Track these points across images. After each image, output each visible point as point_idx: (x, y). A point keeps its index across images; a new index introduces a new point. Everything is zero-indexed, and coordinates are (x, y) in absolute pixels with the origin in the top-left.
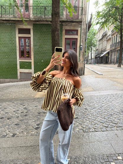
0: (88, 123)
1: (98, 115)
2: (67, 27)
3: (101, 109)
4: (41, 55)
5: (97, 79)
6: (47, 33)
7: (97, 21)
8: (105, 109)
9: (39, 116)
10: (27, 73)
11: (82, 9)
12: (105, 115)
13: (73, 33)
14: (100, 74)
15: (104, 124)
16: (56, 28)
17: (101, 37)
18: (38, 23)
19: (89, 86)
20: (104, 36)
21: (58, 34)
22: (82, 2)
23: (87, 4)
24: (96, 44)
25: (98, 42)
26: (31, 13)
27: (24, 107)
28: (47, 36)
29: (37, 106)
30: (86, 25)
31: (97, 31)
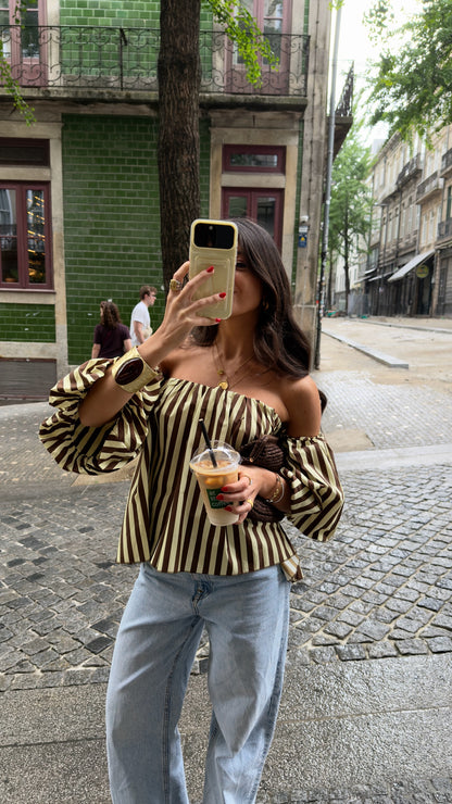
0: (356, 612)
1: (406, 571)
2: (230, 131)
3: (418, 539)
4: (102, 271)
5: (383, 387)
6: (134, 162)
7: (376, 105)
8: (440, 537)
9: (102, 579)
10: (33, 360)
11: (306, 47)
12: (441, 570)
13: (259, 162)
14: (395, 366)
15: (439, 615)
16: (181, 132)
17: (391, 187)
18: (85, 110)
19: (346, 426)
20: (410, 178)
21: (191, 164)
22: (307, 12)
23: (328, 21)
24: (367, 219)
25: (380, 211)
26: (53, 59)
27: (26, 532)
28: (133, 178)
29: (91, 529)
30: (324, 123)
31: (371, 158)
